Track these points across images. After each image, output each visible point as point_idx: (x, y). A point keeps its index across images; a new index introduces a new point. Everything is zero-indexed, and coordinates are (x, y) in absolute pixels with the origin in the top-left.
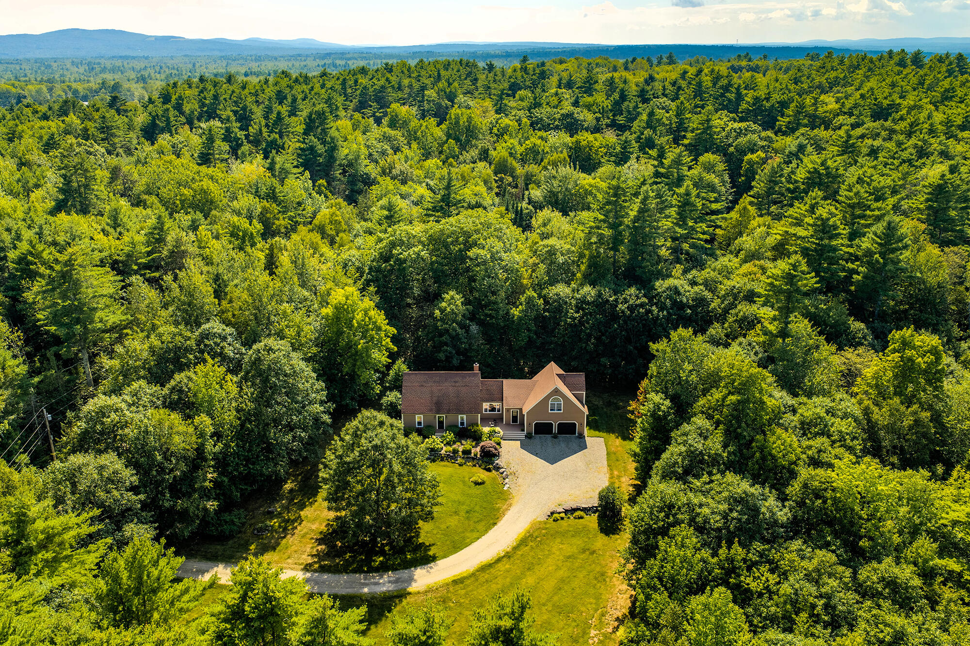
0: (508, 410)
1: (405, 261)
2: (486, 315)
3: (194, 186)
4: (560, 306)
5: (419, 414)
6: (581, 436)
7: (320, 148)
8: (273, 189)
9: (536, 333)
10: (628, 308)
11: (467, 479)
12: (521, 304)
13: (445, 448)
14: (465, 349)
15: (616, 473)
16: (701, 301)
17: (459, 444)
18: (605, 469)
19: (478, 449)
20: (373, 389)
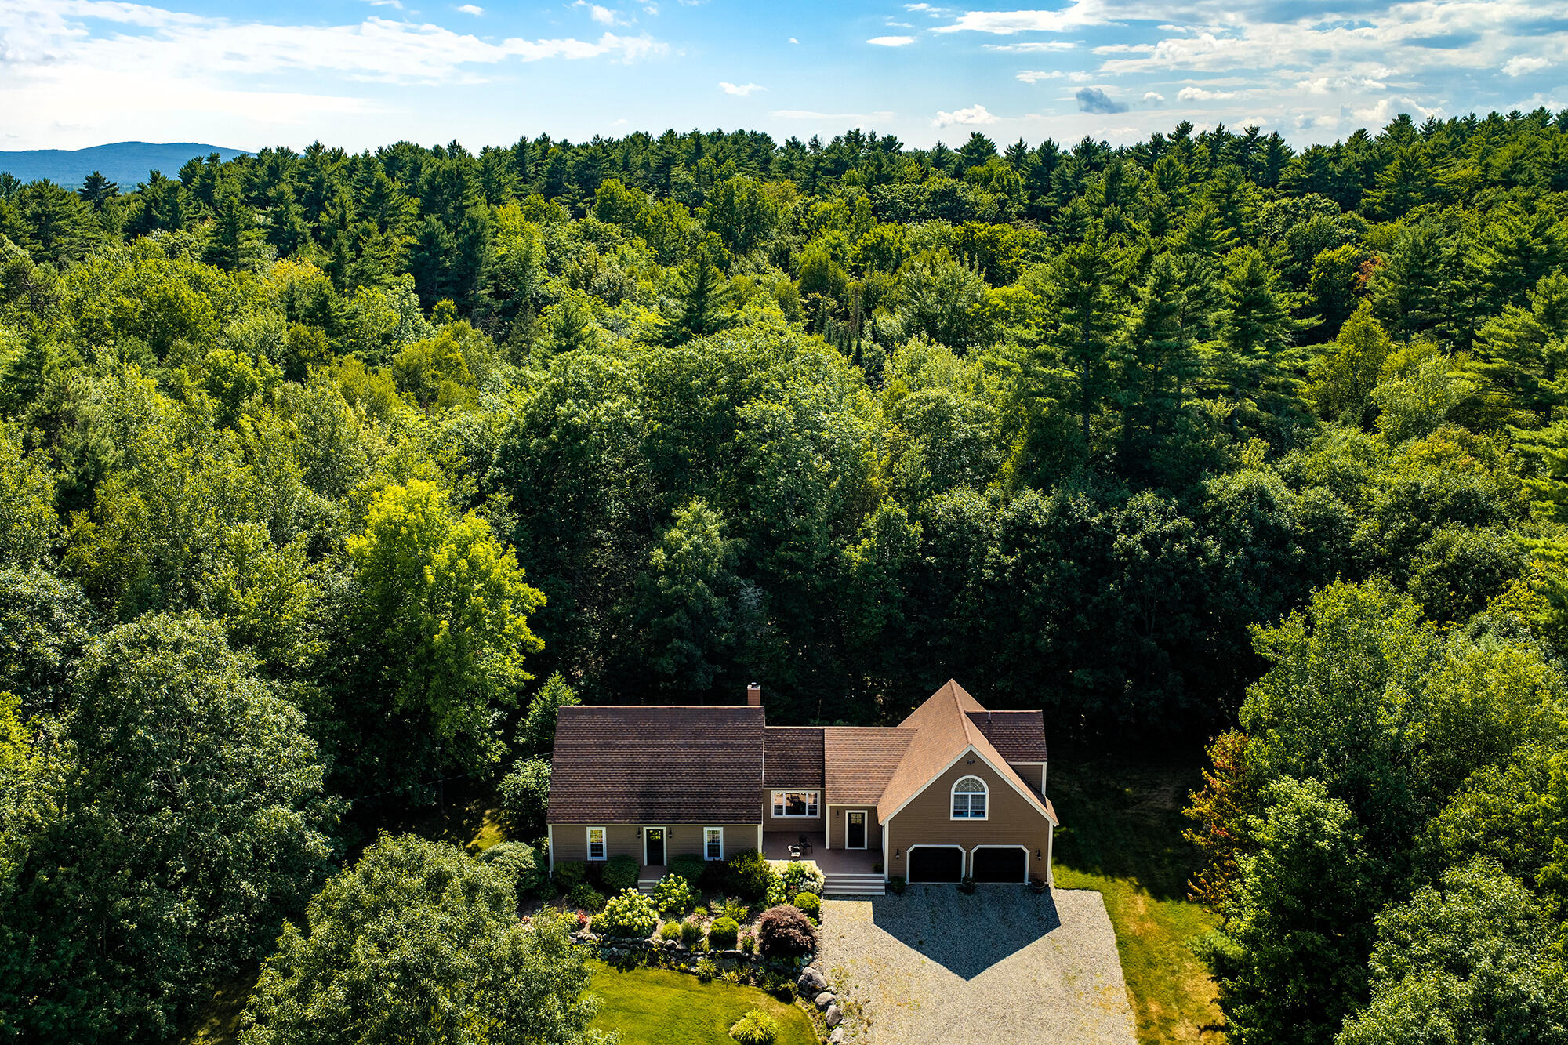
0: (838, 812)
1: (585, 431)
2: (783, 563)
3: (150, 291)
4: (963, 541)
5: (596, 823)
6: (1039, 887)
7: (448, 241)
8: (322, 304)
9: (904, 606)
10: (1143, 541)
11: (720, 1027)
12: (867, 535)
13: (662, 927)
14: (728, 647)
15: (1154, 1007)
16: (1325, 525)
17: (701, 910)
18: (1121, 995)
19: (756, 928)
20: (483, 751)
